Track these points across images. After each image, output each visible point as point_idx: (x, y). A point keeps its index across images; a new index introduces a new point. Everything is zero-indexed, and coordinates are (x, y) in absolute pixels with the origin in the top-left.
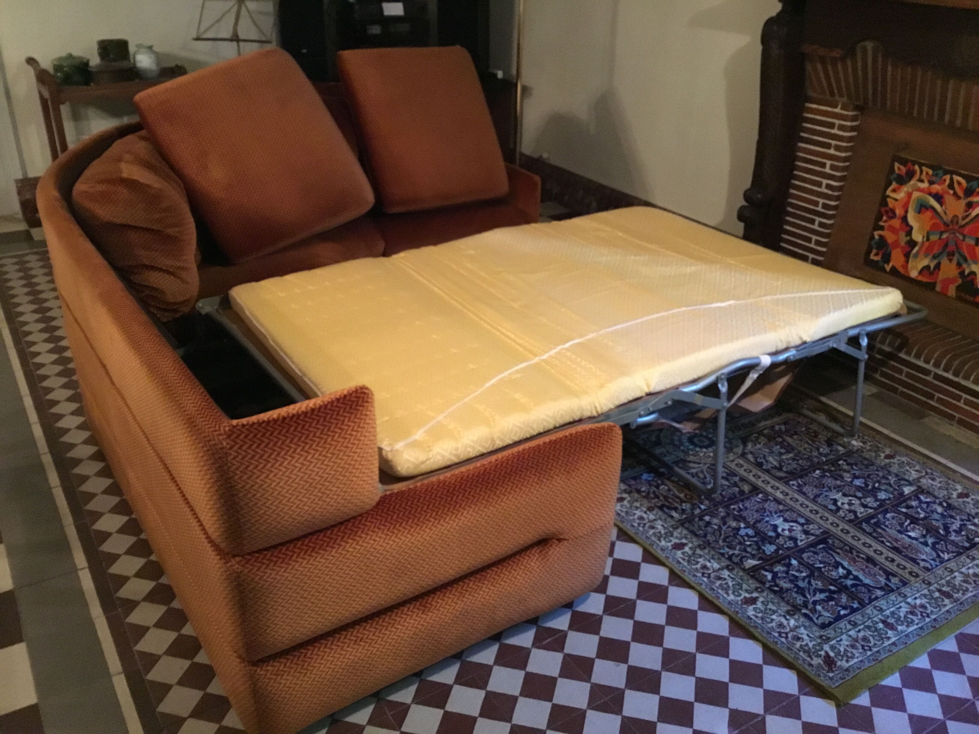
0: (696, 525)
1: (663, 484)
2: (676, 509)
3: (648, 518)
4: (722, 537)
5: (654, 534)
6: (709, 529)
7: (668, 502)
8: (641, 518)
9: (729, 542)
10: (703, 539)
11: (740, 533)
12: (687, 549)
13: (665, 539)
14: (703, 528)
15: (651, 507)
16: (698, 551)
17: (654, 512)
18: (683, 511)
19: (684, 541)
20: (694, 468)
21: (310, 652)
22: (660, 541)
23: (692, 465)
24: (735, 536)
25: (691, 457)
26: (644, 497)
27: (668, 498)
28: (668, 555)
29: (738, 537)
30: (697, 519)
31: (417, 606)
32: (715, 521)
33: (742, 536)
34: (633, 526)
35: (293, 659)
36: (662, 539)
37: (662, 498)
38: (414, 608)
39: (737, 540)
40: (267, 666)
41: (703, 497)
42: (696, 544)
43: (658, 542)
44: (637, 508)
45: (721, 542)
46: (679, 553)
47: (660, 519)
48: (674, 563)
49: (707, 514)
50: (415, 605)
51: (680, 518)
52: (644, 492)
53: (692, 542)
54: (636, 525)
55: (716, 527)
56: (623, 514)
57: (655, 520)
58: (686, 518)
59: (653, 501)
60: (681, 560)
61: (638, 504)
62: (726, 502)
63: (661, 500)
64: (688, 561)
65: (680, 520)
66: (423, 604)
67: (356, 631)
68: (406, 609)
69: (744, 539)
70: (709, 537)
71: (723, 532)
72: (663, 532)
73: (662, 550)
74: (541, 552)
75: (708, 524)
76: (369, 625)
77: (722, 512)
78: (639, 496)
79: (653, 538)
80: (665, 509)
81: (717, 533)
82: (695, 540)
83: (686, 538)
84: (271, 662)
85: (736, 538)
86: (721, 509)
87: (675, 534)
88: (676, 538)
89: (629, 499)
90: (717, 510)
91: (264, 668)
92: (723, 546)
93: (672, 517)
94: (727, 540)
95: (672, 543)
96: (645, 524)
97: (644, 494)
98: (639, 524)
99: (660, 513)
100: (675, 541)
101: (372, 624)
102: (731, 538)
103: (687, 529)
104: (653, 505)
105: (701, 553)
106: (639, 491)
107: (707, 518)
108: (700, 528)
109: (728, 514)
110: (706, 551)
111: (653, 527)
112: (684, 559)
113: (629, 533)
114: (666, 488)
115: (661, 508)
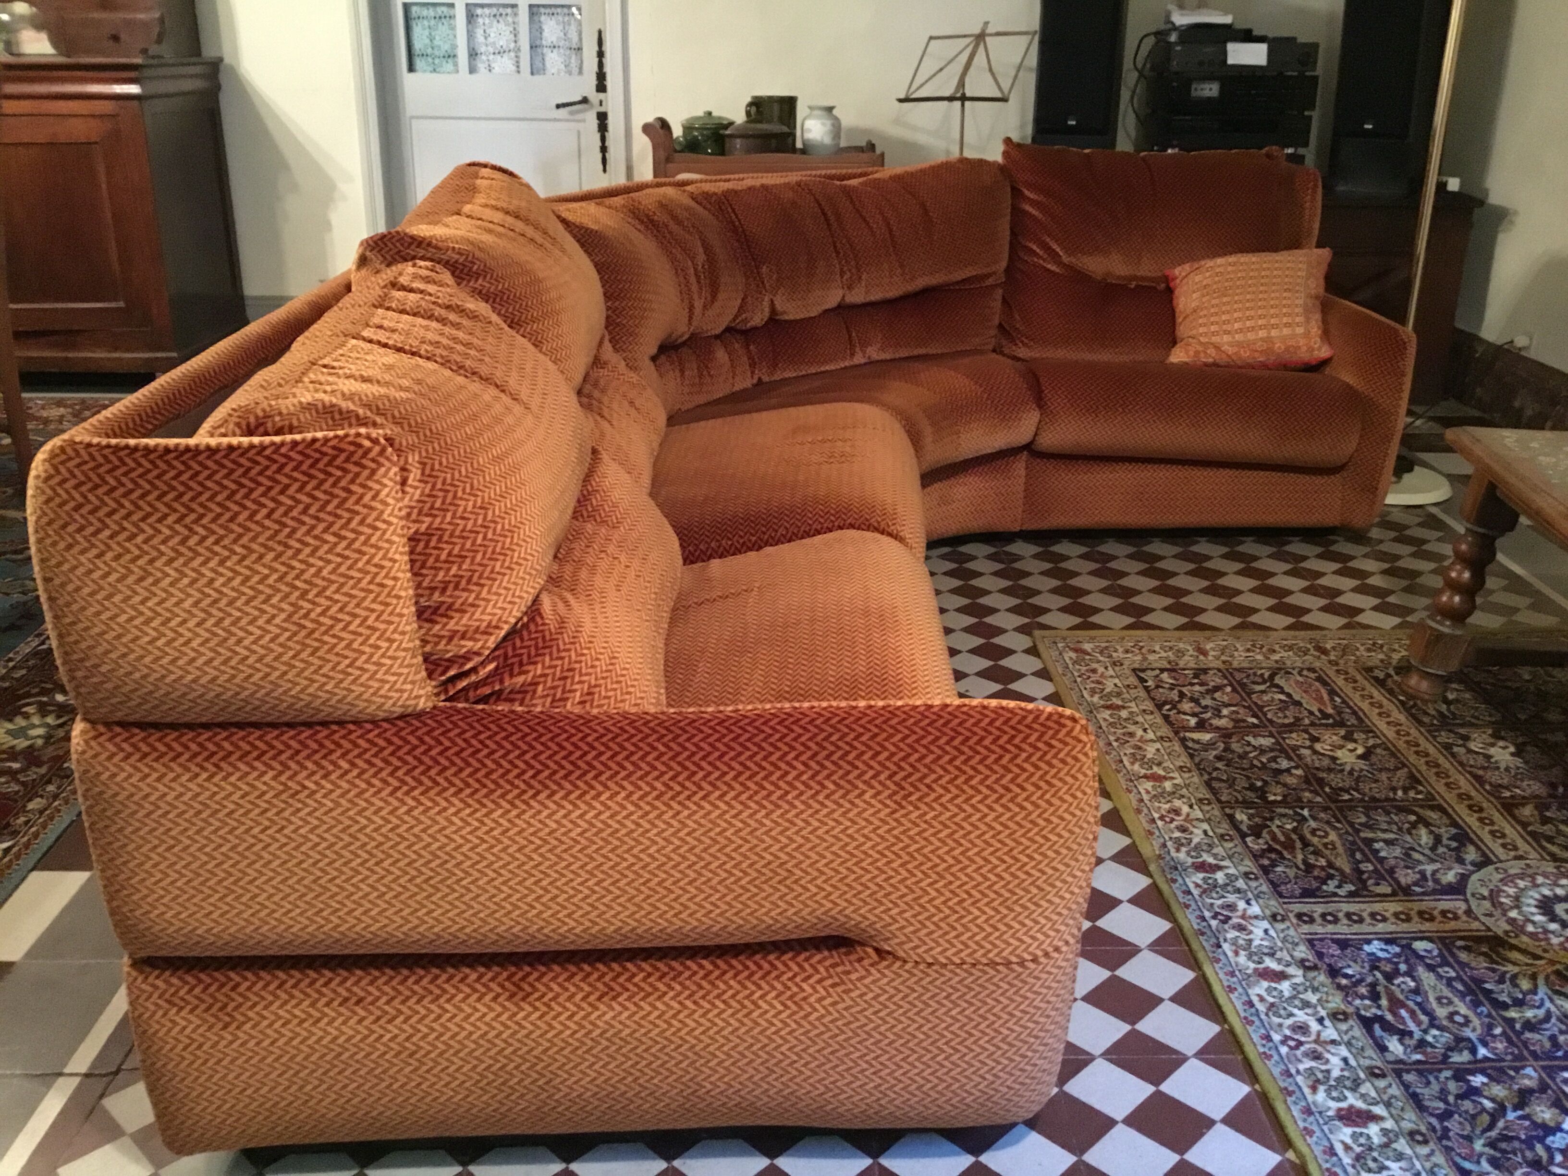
0: (1435, 1087)
1: (1410, 973)
2: (1403, 1034)
3: (1319, 1034)
4: (1493, 1134)
5: (1311, 1071)
6: (1467, 1105)
7: (1395, 1014)
8: (1303, 1028)
9: (1504, 1152)
10: (1434, 1121)
11: (1549, 1140)
12: (1373, 1130)
13: (1328, 1092)
14: (1451, 1099)
15: (1344, 1013)
16: (1402, 1145)
17: (1344, 1027)
18: (1422, 1044)
19: (1379, 1110)
20: (1514, 964)
21: (247, 984)
22: (1314, 1089)
23: (1515, 955)
24: (1529, 1143)
25: (1525, 939)
26: (1339, 987)
27: (1404, 1006)
28: (1315, 1128)
29: (1539, 1148)
30: (1448, 1073)
31: (500, 979)
32: (1498, 1091)
33: (1548, 1149)
34: (1268, 1038)
35: (210, 985)
36: (1322, 1088)
37: (1384, 1002)
38: (492, 980)
39: (1529, 1154)
40: (157, 977)
41: (1498, 1031)
42: (1407, 1125)
43: (1307, 1091)
44: (1306, 1004)
45: (1478, 1145)
46: (1345, 1133)
47: (1349, 1044)
48: (1318, 1150)
49: (1483, 1072)
50: (498, 974)
51: (1402, 1057)
52: (1346, 976)
53: (1397, 1120)
54: (1277, 1038)
55: (1488, 1104)
56: (1261, 1007)
57: (1333, 1042)
58: (1419, 1062)
59: (1358, 1002)
60: (1339, 1149)
61: (1313, 998)
62: (1556, 1058)
63: (1379, 1007)
64: (1358, 1158)
65: (1401, 1062)
66: (516, 978)
67: (353, 979)
68: (474, 976)
69: (1551, 1158)
70: (1454, 1125)
71: (1501, 1124)
72: (1336, 1073)
73: (1308, 1111)
74: (835, 965)
75: (1472, 1092)
76: (384, 979)
77: (1530, 1076)
78: (1328, 981)
79: (1299, 1079)
80: (1377, 1027)
81: (1485, 1119)
82: (1411, 1120)
83: (1388, 1105)
84: (167, 973)
85: (1532, 1148)
86: (1529, 1071)
87: (1367, 1088)
88: (1363, 1096)
89: (1299, 980)
90: (1517, 1070)
91: (151, 979)
92: (1480, 1155)
93: (1383, 1049)
94: (1503, 1145)
95: (1344, 1105)
96: (1300, 1043)
97: (1344, 982)
98: (1285, 1040)
99: (1358, 1032)
100: (1353, 1100)
101: (392, 978)
102: (1516, 1144)
103: (1406, 1086)
104: (1350, 1010)
105: (1408, 1151)
106: (1334, 972)
107: (1478, 1080)
108: (1443, 1095)
109: (1543, 1088)
110: (1424, 1150)
111: (1317, 1056)
112: (1347, 1148)
113: (1249, 1049)
114: (1412, 984)
115: (1367, 1023)
